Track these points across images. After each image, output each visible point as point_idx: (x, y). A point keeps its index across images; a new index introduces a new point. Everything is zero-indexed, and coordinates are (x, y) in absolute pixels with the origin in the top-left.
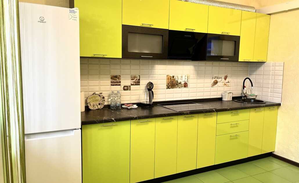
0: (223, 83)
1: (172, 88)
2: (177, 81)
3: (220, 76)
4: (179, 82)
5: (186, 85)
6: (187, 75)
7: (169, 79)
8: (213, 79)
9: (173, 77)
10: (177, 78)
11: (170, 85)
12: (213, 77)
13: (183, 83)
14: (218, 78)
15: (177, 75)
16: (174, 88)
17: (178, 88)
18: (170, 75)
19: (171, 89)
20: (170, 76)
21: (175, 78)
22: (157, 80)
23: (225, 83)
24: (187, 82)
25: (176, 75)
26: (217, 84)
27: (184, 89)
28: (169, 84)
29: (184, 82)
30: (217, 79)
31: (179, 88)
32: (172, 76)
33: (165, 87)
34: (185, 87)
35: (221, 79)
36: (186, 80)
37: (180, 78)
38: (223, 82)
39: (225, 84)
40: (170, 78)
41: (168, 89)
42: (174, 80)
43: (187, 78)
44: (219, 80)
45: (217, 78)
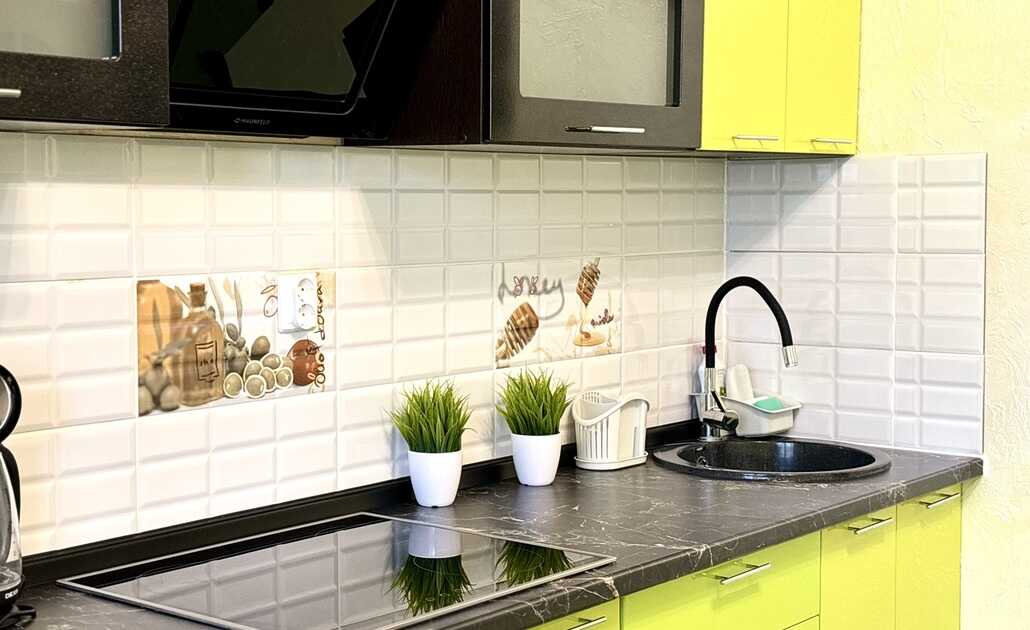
0: (575, 330)
1: (191, 402)
2: (234, 334)
3: (548, 272)
4: (249, 346)
5: (306, 367)
6: (311, 276)
7: (156, 320)
8: (508, 299)
9: (198, 294)
10: (229, 306)
11: (168, 371)
12: (503, 286)
13: (282, 347)
14: (540, 288)
15: (232, 277)
16: (207, 399)
17: (244, 394)
18: (170, 282)
19: (185, 416)
20: (169, 290)
21: (210, 301)
22: (44, 337)
23: (588, 328)
24: (315, 338)
25: (219, 280)
26: (534, 339)
27: (293, 402)
28: (158, 366)
29: (290, 341)
30: (533, 301)
31: (255, 392)
32: (186, 290)
33: (132, 396)
34: (301, 380)
35: (556, 295)
36: (309, 320)
37: (253, 300)
38: (571, 323)
39: (588, 336)
40: (165, 311)
41: (157, 418)
42: (208, 322)
43: (311, 298)
44: (542, 305)
45: (533, 291)
